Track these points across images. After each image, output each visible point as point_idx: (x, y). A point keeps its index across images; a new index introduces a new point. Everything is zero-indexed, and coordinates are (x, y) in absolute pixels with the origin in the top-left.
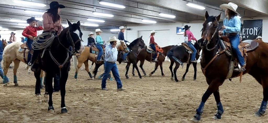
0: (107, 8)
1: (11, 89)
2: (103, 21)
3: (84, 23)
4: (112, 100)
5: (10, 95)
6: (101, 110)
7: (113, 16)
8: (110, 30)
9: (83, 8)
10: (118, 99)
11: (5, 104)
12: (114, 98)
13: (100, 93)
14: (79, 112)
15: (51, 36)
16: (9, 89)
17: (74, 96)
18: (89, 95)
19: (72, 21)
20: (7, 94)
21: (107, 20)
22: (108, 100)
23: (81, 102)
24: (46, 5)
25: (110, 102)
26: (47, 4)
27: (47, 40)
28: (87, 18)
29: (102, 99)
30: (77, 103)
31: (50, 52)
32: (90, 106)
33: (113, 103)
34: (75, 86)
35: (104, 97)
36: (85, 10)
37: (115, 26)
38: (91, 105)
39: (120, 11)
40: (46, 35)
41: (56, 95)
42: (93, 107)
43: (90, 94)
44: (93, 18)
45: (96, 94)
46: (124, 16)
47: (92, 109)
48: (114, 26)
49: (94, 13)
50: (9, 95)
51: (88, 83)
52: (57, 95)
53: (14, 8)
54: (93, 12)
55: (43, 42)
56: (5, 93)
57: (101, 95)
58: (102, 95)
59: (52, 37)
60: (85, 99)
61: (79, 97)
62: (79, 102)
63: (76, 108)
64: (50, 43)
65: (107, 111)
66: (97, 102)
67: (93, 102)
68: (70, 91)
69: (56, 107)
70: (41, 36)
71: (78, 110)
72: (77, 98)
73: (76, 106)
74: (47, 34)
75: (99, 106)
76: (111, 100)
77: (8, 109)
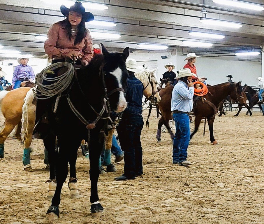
0: (227, 11)
1: (40, 175)
2: (221, 37)
3: (183, 41)
4: (242, 194)
5: (37, 188)
6: (220, 216)
7: (241, 26)
8: (236, 54)
9: (182, 11)
10: (253, 192)
11: (26, 206)
12: (244, 191)
13: (217, 181)
14: (175, 221)
15: (67, 69)
16: (34, 176)
17: (166, 187)
18: (196, 186)
19: (159, 37)
20: (31, 185)
21: (228, 34)
22: (233, 193)
23: (179, 199)
24: (107, 8)
25: (237, 198)
26: (110, 5)
27: (60, 78)
28: (190, 31)
29: (222, 193)
30: (172, 201)
31: (68, 99)
32: (197, 207)
33: (242, 200)
34: (168, 168)
35: (225, 189)
36: (184, 15)
37: (245, 46)
38: (199, 206)
39: (254, 17)
40: (57, 67)
41: (129, 186)
42: (204, 209)
43: (197, 184)
44: (201, 30)
45: (208, 182)
46: (262, 26)
47: (201, 213)
48: (242, 46)
49: (203, 21)
50: (34, 187)
51: (193, 160)
52: (132, 185)
53: (44, 14)
54: (200, 19)
55: (53, 82)
56: (27, 185)
57: (218, 184)
58: (221, 185)
59: (70, 72)
60: (187, 194)
61: (176, 190)
62: (176, 199)
63: (170, 211)
64: (67, 83)
65: (232, 216)
66: (210, 198)
67: (204, 198)
68: (157, 178)
69: (130, 211)
70: (49, 71)
71: (172, 216)
72: (171, 191)
73: (169, 209)
74: (60, 64)
75: (215, 207)
76: (239, 194)
77: (34, 216)
